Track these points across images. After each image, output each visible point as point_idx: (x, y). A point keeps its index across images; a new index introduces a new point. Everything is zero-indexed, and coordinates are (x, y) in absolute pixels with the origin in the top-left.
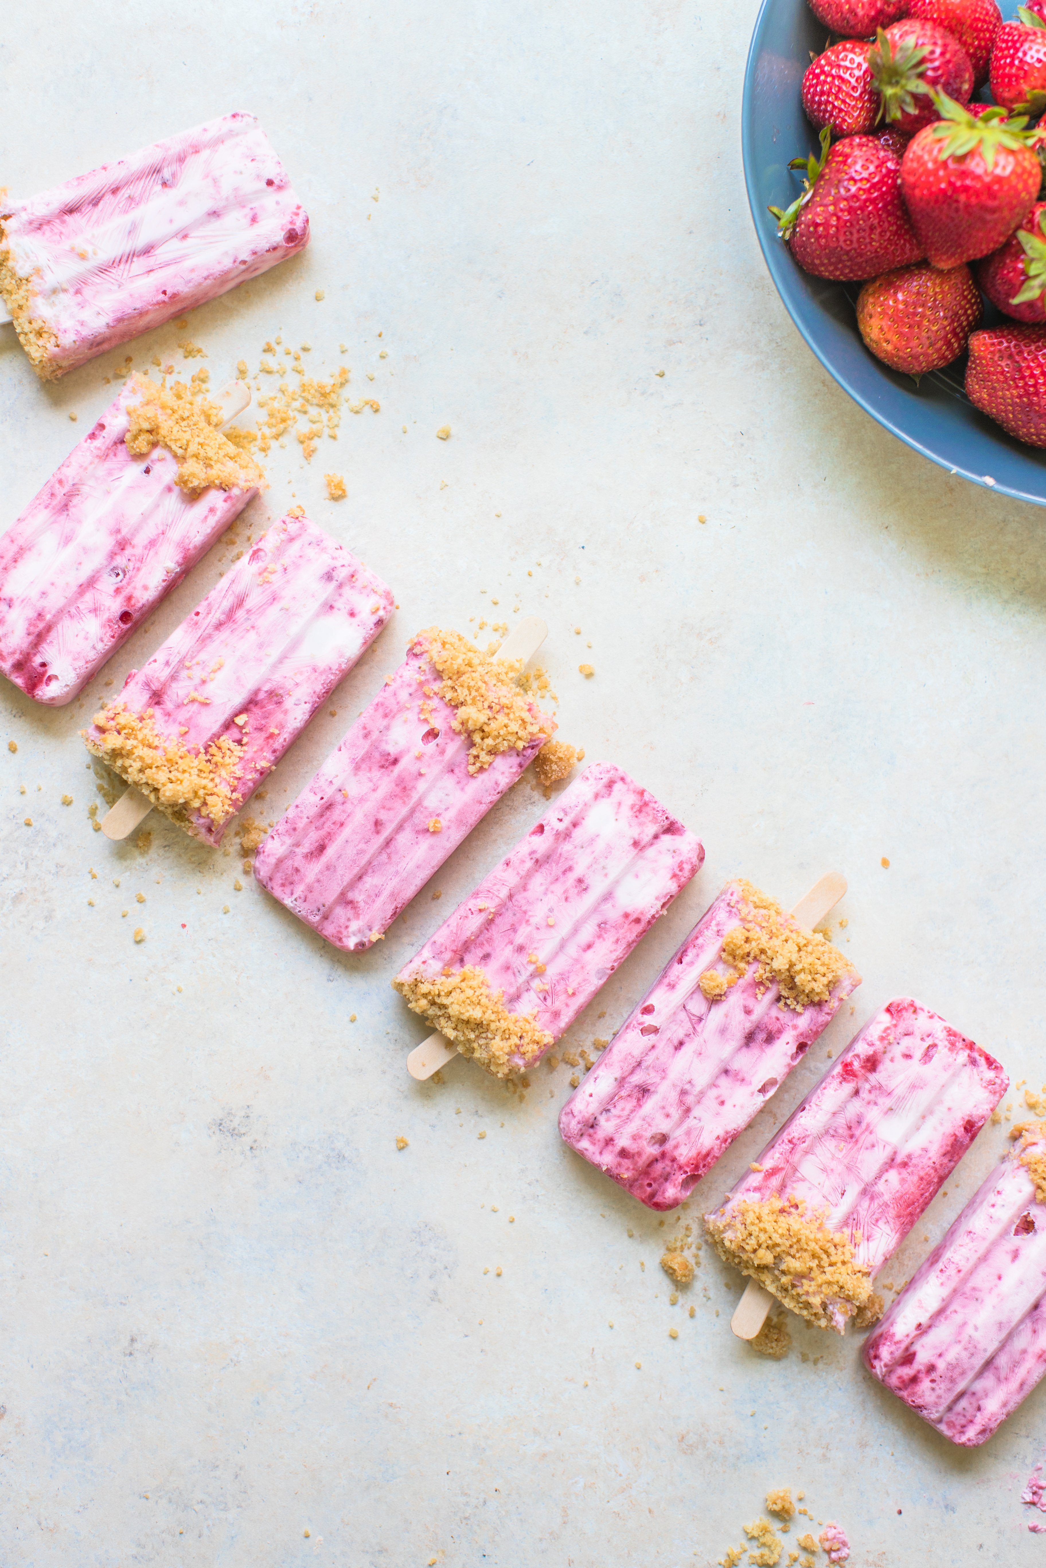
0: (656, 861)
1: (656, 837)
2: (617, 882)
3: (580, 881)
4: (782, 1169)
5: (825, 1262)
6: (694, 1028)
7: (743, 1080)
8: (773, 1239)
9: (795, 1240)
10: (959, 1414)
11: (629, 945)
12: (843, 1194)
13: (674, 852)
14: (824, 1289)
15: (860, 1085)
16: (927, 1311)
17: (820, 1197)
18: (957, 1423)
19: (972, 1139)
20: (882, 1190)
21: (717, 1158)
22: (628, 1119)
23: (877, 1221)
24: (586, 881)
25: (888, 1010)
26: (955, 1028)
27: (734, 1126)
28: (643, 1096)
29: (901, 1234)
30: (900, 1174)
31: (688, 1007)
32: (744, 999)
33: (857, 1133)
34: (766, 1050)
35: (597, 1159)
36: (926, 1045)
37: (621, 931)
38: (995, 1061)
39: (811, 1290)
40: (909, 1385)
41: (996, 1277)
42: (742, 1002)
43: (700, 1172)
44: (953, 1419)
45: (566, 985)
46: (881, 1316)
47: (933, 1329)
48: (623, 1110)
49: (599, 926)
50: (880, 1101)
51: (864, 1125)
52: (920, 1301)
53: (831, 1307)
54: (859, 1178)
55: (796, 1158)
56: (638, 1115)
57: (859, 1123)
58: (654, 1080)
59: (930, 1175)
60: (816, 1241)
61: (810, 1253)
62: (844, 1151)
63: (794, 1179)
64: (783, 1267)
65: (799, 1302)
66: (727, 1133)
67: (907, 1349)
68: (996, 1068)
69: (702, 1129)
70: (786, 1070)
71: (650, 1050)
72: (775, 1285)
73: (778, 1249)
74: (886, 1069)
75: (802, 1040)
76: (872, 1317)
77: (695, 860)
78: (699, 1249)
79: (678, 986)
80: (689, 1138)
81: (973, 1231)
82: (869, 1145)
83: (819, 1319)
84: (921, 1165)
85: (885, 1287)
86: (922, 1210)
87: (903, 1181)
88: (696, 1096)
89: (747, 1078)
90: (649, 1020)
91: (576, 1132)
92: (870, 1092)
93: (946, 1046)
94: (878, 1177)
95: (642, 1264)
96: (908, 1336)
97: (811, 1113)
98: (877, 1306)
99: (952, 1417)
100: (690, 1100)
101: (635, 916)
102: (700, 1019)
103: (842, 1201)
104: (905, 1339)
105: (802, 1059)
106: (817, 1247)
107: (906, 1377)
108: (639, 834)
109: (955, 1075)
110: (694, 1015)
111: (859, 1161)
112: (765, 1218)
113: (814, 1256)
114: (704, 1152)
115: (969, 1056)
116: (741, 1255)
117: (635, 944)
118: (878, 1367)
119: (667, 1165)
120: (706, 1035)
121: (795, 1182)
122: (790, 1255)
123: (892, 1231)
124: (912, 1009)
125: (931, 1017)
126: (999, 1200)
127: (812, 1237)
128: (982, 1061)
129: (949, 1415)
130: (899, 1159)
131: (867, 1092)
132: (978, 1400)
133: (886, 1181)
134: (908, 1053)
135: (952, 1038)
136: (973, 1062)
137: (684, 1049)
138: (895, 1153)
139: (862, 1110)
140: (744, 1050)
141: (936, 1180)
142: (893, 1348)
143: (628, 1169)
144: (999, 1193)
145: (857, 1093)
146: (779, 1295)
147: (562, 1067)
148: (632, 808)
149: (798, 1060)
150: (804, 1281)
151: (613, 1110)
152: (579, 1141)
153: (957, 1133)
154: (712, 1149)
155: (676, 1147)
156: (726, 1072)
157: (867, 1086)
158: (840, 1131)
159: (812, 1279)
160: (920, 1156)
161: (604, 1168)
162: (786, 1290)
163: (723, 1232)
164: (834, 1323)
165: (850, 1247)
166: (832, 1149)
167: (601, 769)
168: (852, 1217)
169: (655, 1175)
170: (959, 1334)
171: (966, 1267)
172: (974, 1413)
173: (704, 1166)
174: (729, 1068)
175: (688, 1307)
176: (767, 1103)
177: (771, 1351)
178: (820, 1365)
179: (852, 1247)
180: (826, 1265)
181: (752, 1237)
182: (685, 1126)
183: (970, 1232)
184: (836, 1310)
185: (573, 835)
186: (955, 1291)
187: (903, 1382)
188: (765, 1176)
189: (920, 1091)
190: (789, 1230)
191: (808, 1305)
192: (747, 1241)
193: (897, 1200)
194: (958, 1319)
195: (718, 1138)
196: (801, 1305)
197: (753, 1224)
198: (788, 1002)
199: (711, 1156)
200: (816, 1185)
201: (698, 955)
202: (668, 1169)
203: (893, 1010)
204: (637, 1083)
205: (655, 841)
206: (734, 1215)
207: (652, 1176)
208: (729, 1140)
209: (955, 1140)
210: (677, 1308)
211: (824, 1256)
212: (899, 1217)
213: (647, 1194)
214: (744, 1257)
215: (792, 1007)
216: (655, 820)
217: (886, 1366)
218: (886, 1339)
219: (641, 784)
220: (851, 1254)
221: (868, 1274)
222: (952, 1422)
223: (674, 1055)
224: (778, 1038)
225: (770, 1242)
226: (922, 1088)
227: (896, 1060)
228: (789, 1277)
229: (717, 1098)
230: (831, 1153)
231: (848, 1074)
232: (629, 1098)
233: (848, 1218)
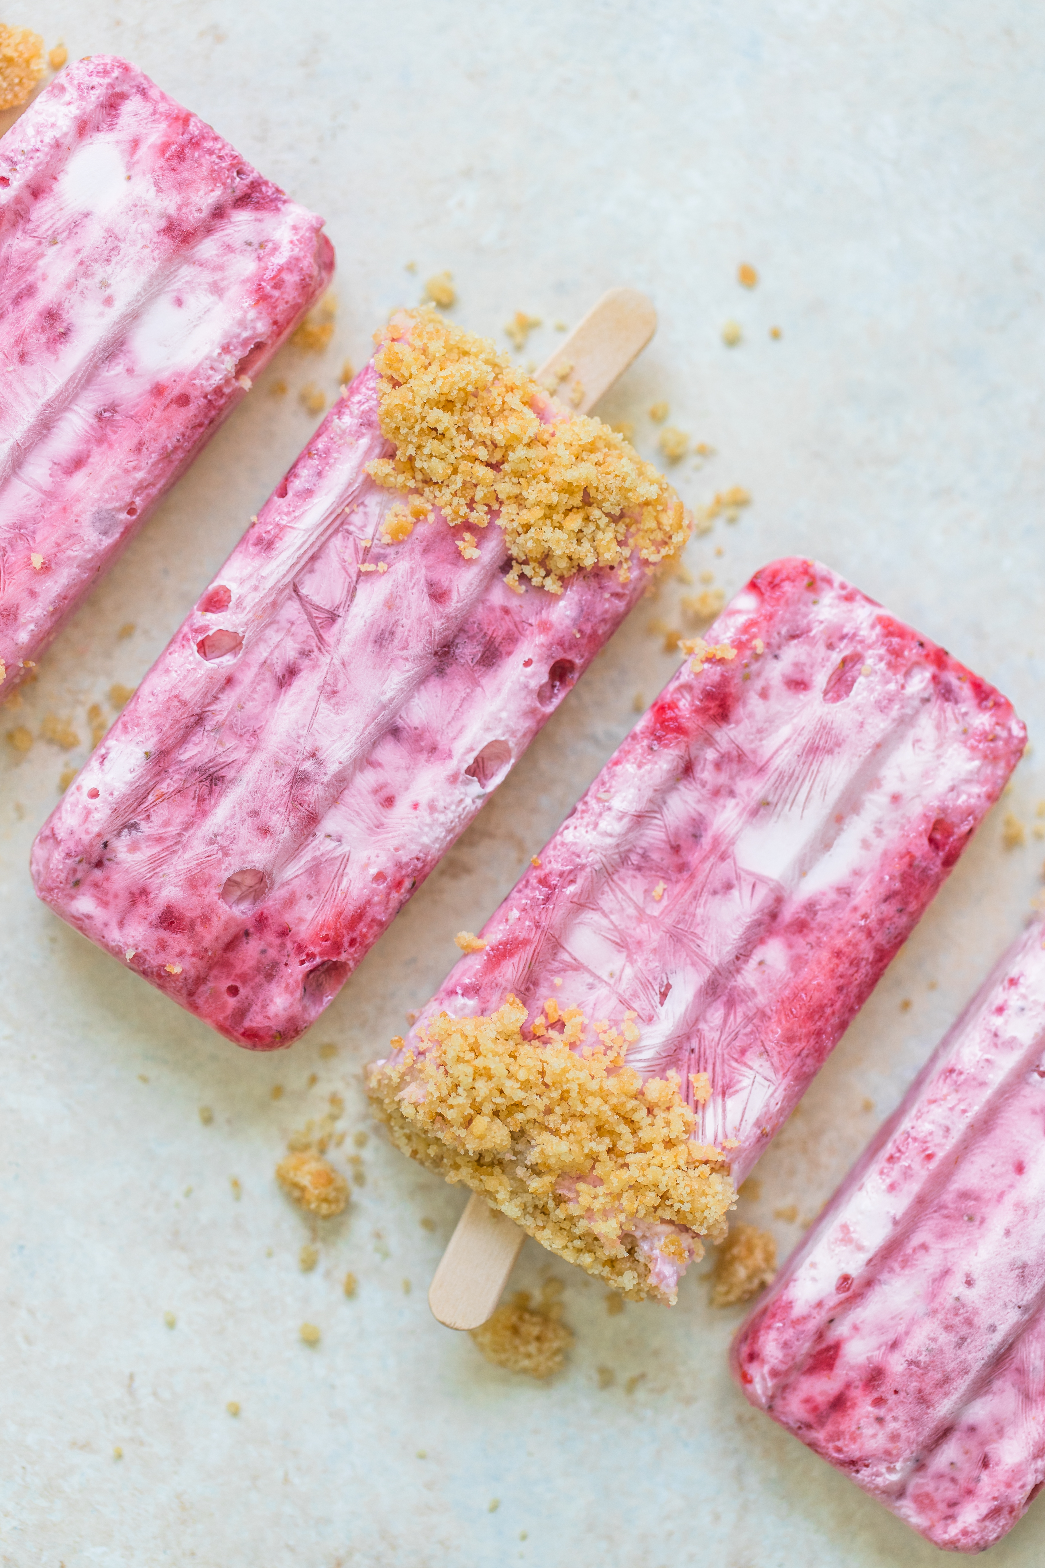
0: (221, 268)
1: (219, 213)
2: (134, 316)
3: (52, 316)
4: (526, 942)
5: (627, 1143)
6: (320, 638)
7: (433, 749)
8: (507, 1091)
9: (556, 1095)
10: (940, 1476)
11: (166, 456)
12: (664, 995)
13: (262, 245)
14: (627, 1202)
15: (694, 752)
16: (860, 1248)
17: (614, 1002)
18: (938, 1496)
19: (949, 861)
20: (753, 984)
21: (381, 924)
22: (178, 842)
23: (743, 1052)
24: (65, 316)
25: (753, 586)
26: (900, 617)
27: (414, 849)
28: (211, 792)
29: (797, 1078)
30: (790, 946)
31: (304, 591)
32: (428, 568)
33: (694, 858)
34: (483, 682)
35: (115, 936)
36: (836, 657)
37: (149, 425)
38: (993, 691)
39: (597, 1205)
40: (828, 1416)
41: (1011, 1168)
42: (421, 574)
43: (343, 957)
44: (930, 1488)
45: (31, 549)
46: (769, 1278)
47: (877, 1288)
48: (166, 823)
49: (99, 417)
50: (741, 786)
51: (706, 841)
52: (845, 1228)
53: (645, 1246)
54: (697, 959)
55: (556, 915)
56: (200, 834)
57: (696, 837)
58: (234, 756)
59: (856, 945)
60: (604, 1095)
61: (592, 1122)
62: (665, 902)
63: (556, 964)
64: (533, 1157)
65: (572, 1238)
66: (399, 866)
67: (820, 1335)
68: (997, 705)
69: (345, 859)
70: (527, 724)
71: (222, 690)
72: (518, 1201)
73: (520, 1117)
74: (751, 716)
75: (560, 655)
76: (750, 1278)
77: (308, 262)
78: (361, 1142)
79: (278, 544)
80: (316, 882)
81: (959, 1067)
82: (717, 885)
83: (620, 1274)
84: (836, 925)
85: (779, 1215)
86: (843, 1026)
87: (797, 962)
88: (327, 786)
89: (442, 742)
90: (216, 621)
91: (63, 876)
92: (718, 766)
93: (881, 659)
94: (742, 955)
95: (236, 1184)
96: (820, 1305)
97: (587, 818)
98: (759, 1256)
99: (922, 1483)
100: (314, 793)
101: (177, 391)
102: (332, 617)
103: (662, 1011)
104: (815, 1313)
105: (564, 700)
106: (606, 1108)
107: (821, 1400)
108: (179, 208)
109: (905, 722)
110: (318, 608)
111: (698, 919)
112: (486, 1045)
113: (600, 1130)
114: (350, 909)
115: (935, 678)
116: (440, 1135)
117: (180, 455)
118: (757, 1380)
119: (270, 945)
120: (344, 649)
121: (557, 972)
122: (547, 1128)
123: (776, 1071)
124: (806, 581)
125: (849, 598)
126: (1014, 999)
127: (594, 1086)
128: (966, 691)
129: (918, 1480)
130: (788, 913)
131: (710, 767)
132: (982, 1444)
133: (761, 963)
134: (798, 677)
135: (895, 640)
136: (947, 694)
137: (298, 683)
138: (779, 901)
139: (702, 808)
140: (434, 685)
141: (870, 955)
142: (789, 1334)
143: (181, 954)
144: (1013, 982)
145: (687, 769)
146: (529, 1223)
147: (41, 750)
148: (163, 152)
149: (556, 702)
150: (581, 1186)
151: (144, 826)
152: (72, 898)
153: (913, 849)
154: (369, 902)
155: (290, 902)
156: (394, 732)
157: (711, 755)
158: (655, 856)
159: (599, 1181)
160: (834, 905)
161: (130, 954)
162: (545, 1212)
163: (398, 1088)
164: (652, 1280)
165: (682, 1111)
166: (638, 896)
167: (91, 67)
168: (687, 1047)
169: (245, 968)
170: (933, 1295)
171: (943, 1149)
172: (975, 1473)
173: (352, 942)
174: (400, 723)
175: (341, 1275)
176: (490, 802)
177: (526, 1363)
178: (641, 1394)
179: (687, 1112)
180: (629, 1148)
181: (460, 1090)
182: (306, 857)
183: (952, 1071)
184: (657, 1252)
185: (34, 216)
186: (921, 1203)
187: (815, 1409)
188: (489, 960)
189: (827, 760)
190: (542, 1073)
191: (592, 1242)
192: (450, 1101)
193: (786, 1005)
194: (930, 1263)
195: (380, 877)
196: (578, 1243)
197: (459, 1060)
198: (527, 570)
199: (367, 919)
200: (605, 977)
201: (320, 474)
202: (272, 953)
203: (762, 583)
204: (197, 762)
205: (217, 223)
206: (422, 1046)
207: (238, 971)
208: (407, 884)
209: (911, 865)
210: (316, 1279)
211: (624, 1129)
212: (790, 1039)
213: (229, 1011)
214: (445, 1136)
215: (536, 581)
216: (214, 177)
217: (774, 1373)
218: (774, 1316)
219: (184, 101)
220: (685, 1124)
221: (722, 1168)
222: (927, 1495)
223: (276, 698)
224: (509, 654)
225: (499, 1100)
226: (830, 752)
227: (773, 693)
228: (548, 1179)
229: (376, 791)
230: (637, 907)
231: (667, 729)
232: (178, 797)
233: (678, 1048)
